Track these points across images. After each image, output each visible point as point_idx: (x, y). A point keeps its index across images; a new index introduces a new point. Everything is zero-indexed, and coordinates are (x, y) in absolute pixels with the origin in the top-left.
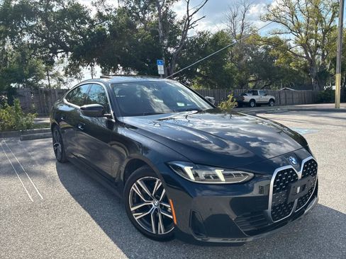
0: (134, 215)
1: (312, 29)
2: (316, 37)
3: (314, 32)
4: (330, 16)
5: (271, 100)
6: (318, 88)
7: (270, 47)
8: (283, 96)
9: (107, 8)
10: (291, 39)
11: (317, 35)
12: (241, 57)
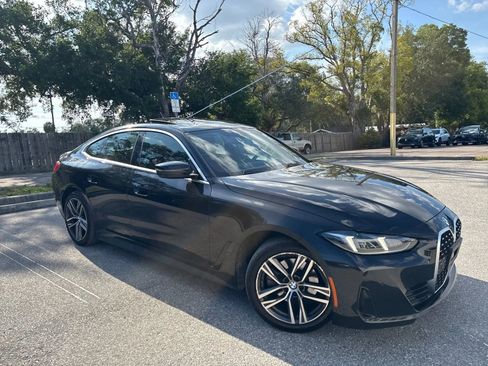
0: (263, 303)
1: (349, 55)
2: (353, 65)
3: (351, 59)
4: (368, 39)
5: (307, 145)
6: (358, 129)
7: (297, 75)
8: (319, 141)
9: (72, 10)
10: (323, 66)
11: (355, 63)
12: (266, 88)
